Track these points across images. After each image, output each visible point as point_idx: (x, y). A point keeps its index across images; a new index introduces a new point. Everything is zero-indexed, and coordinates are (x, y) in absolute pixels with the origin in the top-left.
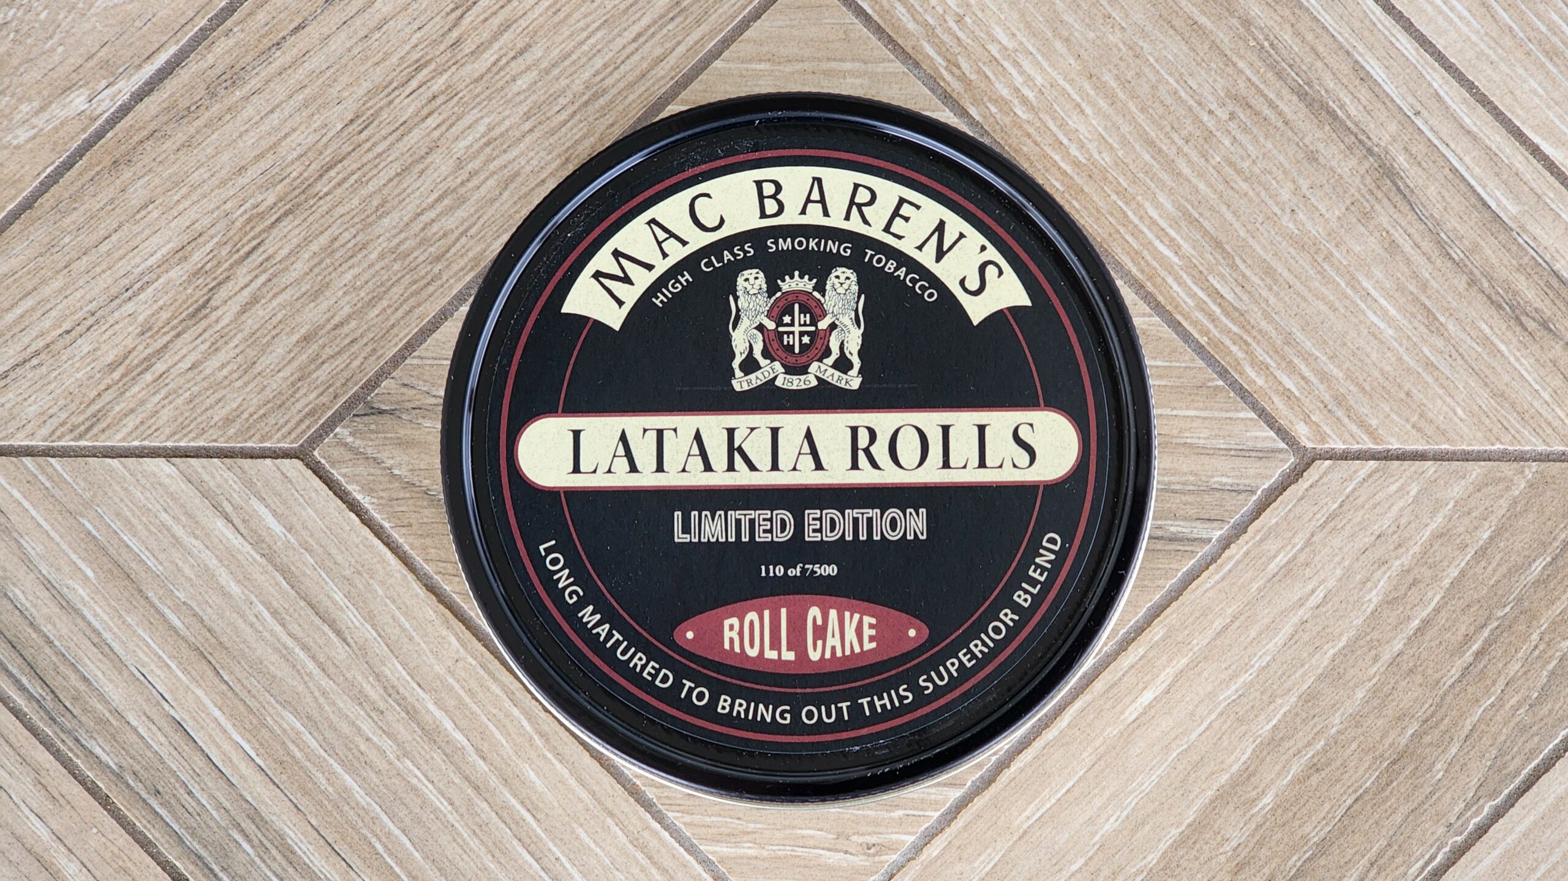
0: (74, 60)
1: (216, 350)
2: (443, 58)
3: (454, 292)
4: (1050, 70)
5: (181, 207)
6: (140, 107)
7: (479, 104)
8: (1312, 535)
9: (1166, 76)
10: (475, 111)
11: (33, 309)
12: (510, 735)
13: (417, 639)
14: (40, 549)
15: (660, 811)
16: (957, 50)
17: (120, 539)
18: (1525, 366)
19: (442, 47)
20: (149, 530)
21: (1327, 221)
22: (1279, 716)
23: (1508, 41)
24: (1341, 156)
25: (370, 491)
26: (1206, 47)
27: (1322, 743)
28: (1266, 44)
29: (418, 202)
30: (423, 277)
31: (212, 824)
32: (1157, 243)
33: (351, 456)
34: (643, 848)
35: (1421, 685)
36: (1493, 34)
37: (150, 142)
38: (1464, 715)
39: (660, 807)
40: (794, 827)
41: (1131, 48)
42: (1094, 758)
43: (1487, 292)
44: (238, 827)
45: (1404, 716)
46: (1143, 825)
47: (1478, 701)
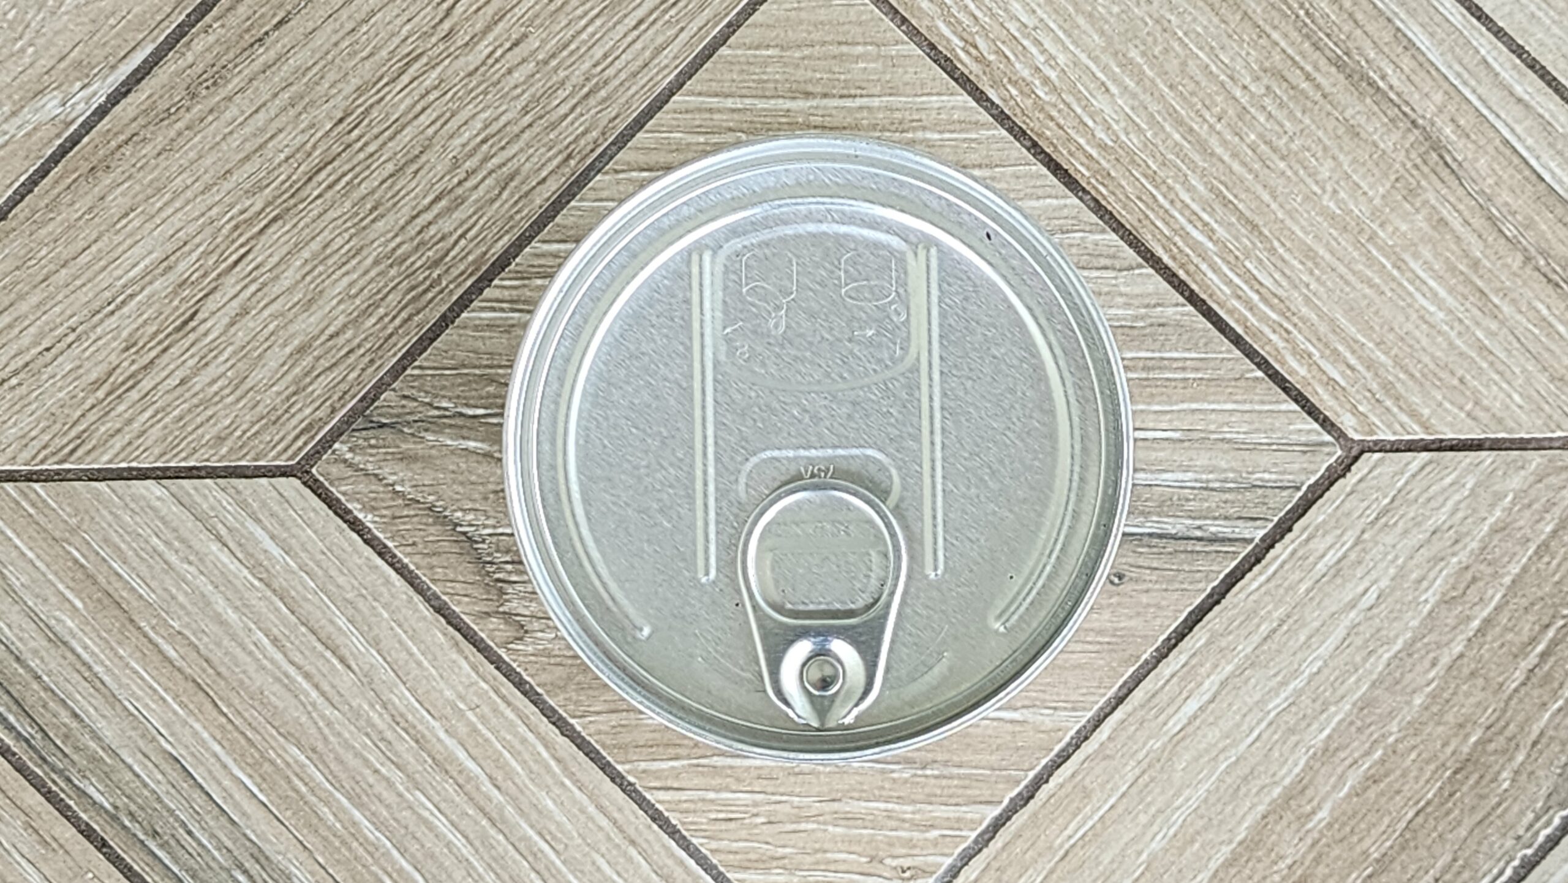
0: (44, 63)
1: (206, 364)
2: (436, 51)
3: (455, 298)
4: (1072, 48)
5: (164, 215)
6: (118, 108)
7: (474, 99)
8: (1363, 532)
9: (1195, 50)
10: (471, 106)
11: (10, 326)
12: (525, 762)
13: (426, 663)
14: (25, 579)
15: (684, 838)
16: (974, 29)
17: (110, 567)
19: (434, 40)
21: (1370, 199)
22: (1333, 725)
24: (1384, 129)
25: (370, 508)
26: (1238, 17)
27: (1379, 753)
28: (1302, 13)
29: (414, 204)
30: (421, 283)
31: (213, 864)
32: (1189, 228)
33: (350, 472)
35: (1483, 689)
37: (130, 147)
38: (1528, 720)
39: (685, 833)
40: (825, 851)
41: (1157, 22)
42: (1137, 771)
43: (1545, 269)
44: (240, 866)
45: (1467, 721)
46: (1192, 841)
47: (1544, 704)
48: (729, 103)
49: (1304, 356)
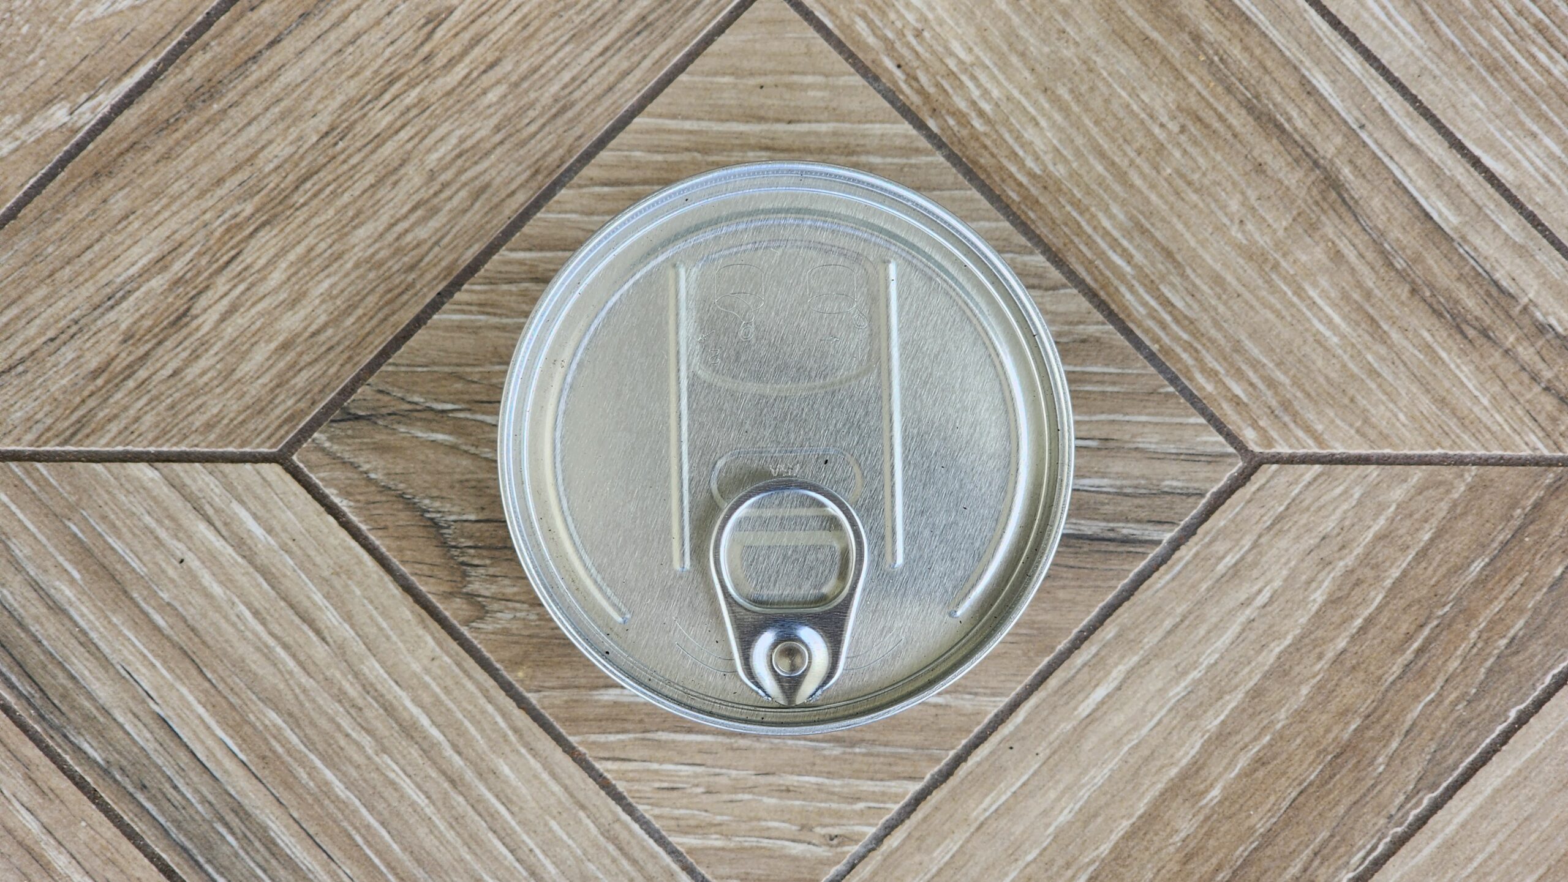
0: (55, 74)
2: (416, 72)
3: (428, 300)
4: (1006, 83)
6: (120, 119)
7: (450, 116)
8: (1260, 536)
9: (1119, 90)
10: (447, 123)
11: (18, 317)
12: (484, 730)
13: (394, 638)
14: (27, 551)
15: (630, 805)
16: (916, 64)
17: (105, 541)
18: (1465, 373)
19: (414, 61)
20: (134, 535)
21: (1275, 232)
22: (1226, 712)
23: (1450, 57)
24: (1288, 168)
25: (346, 494)
26: (1158, 61)
27: (1268, 738)
28: (1216, 59)
29: (392, 212)
30: (397, 286)
31: (197, 817)
32: (1110, 253)
33: (326, 460)
34: (614, 840)
35: (1363, 681)
36: (1437, 49)
37: (130, 154)
38: (1404, 710)
39: (630, 800)
40: (759, 820)
41: (1085, 62)
42: (1048, 752)
43: (1429, 300)
44: (222, 820)
45: (1347, 710)
46: (1095, 815)
47: (1418, 696)
48: (688, 125)
49: (1212, 374)
